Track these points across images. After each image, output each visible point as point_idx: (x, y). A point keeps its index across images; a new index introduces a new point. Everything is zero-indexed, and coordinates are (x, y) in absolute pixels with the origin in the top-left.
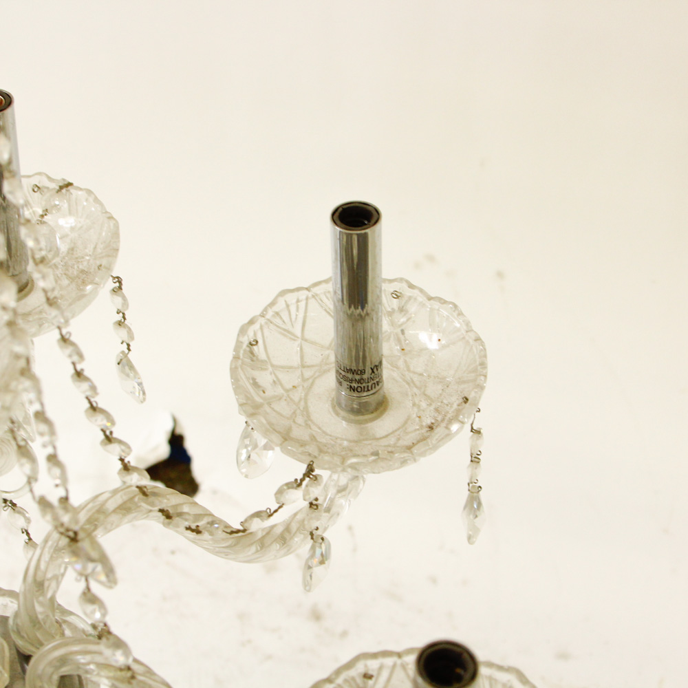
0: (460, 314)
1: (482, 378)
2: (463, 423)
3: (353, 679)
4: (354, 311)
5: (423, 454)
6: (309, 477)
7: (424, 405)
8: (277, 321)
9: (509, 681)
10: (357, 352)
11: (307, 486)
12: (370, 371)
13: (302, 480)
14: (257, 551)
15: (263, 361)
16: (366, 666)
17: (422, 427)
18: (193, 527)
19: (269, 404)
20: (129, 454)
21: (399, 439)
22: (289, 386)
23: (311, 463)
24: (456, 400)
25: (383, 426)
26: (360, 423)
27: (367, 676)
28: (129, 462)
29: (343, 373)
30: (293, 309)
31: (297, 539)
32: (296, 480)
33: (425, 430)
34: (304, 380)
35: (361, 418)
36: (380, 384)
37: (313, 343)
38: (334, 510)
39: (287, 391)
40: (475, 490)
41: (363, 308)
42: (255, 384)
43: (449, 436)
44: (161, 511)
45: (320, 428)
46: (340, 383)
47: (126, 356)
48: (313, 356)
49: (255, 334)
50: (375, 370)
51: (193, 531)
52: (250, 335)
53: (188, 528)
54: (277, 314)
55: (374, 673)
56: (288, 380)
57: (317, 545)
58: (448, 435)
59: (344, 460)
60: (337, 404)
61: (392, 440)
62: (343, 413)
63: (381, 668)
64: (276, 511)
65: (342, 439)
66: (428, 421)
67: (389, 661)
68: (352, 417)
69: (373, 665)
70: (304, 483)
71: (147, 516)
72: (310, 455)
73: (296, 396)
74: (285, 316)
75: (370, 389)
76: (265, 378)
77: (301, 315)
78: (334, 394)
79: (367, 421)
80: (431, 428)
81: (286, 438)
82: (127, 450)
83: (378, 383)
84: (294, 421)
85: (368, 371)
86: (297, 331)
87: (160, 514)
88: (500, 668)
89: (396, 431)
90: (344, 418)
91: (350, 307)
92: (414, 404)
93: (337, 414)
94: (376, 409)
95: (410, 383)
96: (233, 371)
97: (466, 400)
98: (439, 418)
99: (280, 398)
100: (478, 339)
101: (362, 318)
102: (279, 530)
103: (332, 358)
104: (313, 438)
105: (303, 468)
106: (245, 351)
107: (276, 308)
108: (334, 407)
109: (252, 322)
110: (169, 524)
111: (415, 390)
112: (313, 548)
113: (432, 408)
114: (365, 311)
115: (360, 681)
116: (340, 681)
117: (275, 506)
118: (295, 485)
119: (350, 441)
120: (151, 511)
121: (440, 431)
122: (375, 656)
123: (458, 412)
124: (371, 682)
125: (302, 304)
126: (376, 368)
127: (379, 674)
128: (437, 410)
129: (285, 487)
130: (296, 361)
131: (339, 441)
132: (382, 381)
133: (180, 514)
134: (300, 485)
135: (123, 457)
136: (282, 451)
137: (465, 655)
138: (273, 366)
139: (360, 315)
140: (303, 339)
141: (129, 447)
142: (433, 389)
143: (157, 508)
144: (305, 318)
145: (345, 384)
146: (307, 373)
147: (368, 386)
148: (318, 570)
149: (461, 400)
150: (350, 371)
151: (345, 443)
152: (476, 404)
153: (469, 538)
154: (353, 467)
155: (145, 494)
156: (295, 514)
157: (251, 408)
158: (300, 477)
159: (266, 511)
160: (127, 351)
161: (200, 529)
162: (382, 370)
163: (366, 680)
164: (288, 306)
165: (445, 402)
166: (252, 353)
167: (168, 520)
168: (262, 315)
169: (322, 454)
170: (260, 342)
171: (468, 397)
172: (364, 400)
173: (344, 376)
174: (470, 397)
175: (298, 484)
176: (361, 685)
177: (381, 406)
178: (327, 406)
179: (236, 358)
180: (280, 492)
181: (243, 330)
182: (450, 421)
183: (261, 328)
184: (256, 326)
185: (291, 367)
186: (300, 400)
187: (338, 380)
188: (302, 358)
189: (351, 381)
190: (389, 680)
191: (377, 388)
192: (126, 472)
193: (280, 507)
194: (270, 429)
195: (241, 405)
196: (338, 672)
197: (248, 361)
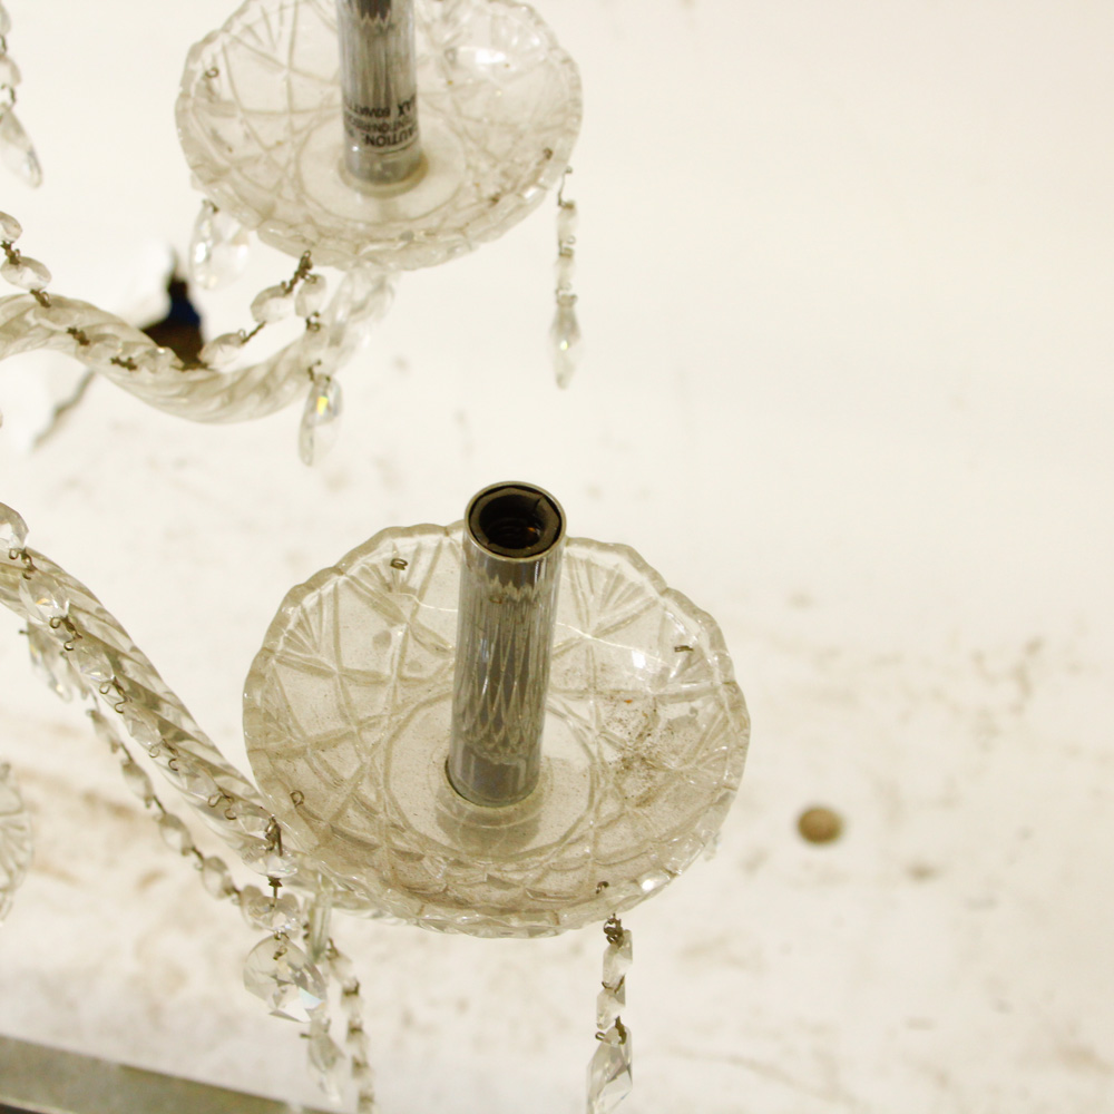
0: (539, 22)
1: (575, 120)
2: (544, 188)
3: (375, 568)
4: (370, 21)
5: (482, 237)
6: (303, 277)
7: (484, 166)
8: (249, 40)
9: (617, 566)
10: (376, 87)
11: (300, 292)
12: (397, 112)
13: (293, 282)
14: (223, 405)
15: (228, 103)
16: (395, 548)
17: (480, 200)
18: (124, 359)
19: (240, 169)
20: (17, 237)
21: (444, 219)
22: (270, 142)
23: (307, 255)
24: (533, 157)
25: (420, 200)
26: (383, 196)
27: (397, 564)
28: (18, 251)
29: (355, 116)
30: (274, 20)
31: (290, 387)
32: (283, 284)
33: (487, 203)
34: (294, 132)
35: (384, 188)
36: (414, 134)
37: (307, 75)
38: (346, 341)
39: (268, 149)
40: (566, 304)
41: (383, 16)
42: (216, 138)
43: (522, 209)
44: (72, 331)
45: (319, 205)
46: (350, 133)
47: (9, 109)
48: (309, 96)
49: (214, 59)
50: (405, 109)
51: (123, 365)
52: (205, 62)
53: (116, 361)
54: (249, 29)
55: (408, 560)
56: (271, 132)
57: (321, 389)
58: (520, 207)
59: (357, 248)
60: (347, 169)
61: (434, 221)
62: (357, 182)
63: (418, 551)
64: (253, 333)
65: (356, 221)
66: (491, 190)
67: (430, 540)
68: (370, 187)
69: (405, 546)
70: (297, 287)
71: (46, 344)
72: (304, 241)
73: (282, 157)
74: (261, 30)
75: (397, 139)
76: (232, 131)
77: (287, 30)
78: (341, 154)
79: (394, 194)
80: (495, 200)
81: (266, 216)
82: (14, 230)
83: (411, 131)
84: (279, 196)
85: (394, 111)
86: (282, 55)
87: (70, 338)
88: (603, 547)
89: (441, 206)
90: (357, 189)
91: (363, 15)
92: (469, 166)
93: (347, 183)
94: (408, 174)
95: (462, 134)
96: (181, 115)
97: (549, 154)
98: (508, 185)
99: (256, 160)
100: (567, 61)
101: (383, 33)
102: (259, 375)
103: (338, 99)
104: (309, 220)
105: (294, 264)
106: (198, 86)
107: (247, 19)
108: (341, 173)
109: (208, 40)
110: (85, 353)
111: (470, 145)
112: (314, 397)
113: (497, 170)
114: (387, 20)
115: (386, 572)
116: (354, 571)
117: (251, 326)
118: (282, 291)
119: (369, 224)
120: (53, 333)
121: (508, 201)
122: (408, 532)
123: (537, 173)
124: (403, 573)
125: (289, 13)
126: (407, 105)
127: (415, 561)
128: (505, 174)
129: (267, 295)
130: (280, 103)
131: (350, 224)
132: (417, 129)
133: (101, 338)
134: (289, 291)
135: (8, 243)
136: (261, 239)
137: (543, 503)
138: (243, 110)
139: (381, 29)
140: (292, 68)
141: (17, 226)
142: (498, 143)
143: (64, 328)
144: (294, 34)
145: (358, 133)
146: (300, 122)
147: (395, 137)
148: (322, 431)
149: (542, 156)
150: (365, 111)
151: (361, 227)
152: (565, 161)
153: (561, 381)
154: (372, 258)
155: (44, 303)
156: (286, 350)
157: (208, 171)
158: (289, 277)
159: (238, 334)
160: (9, 101)
161: (135, 362)
162: (415, 111)
163: (394, 569)
164: (265, 16)
165: (518, 160)
166: (209, 89)
167: (83, 348)
168: (226, 29)
169: (323, 240)
170: (223, 72)
171: (552, 149)
172: (390, 159)
173: (356, 120)
174: (556, 148)
175: (287, 289)
176: (388, 579)
177: (415, 170)
178: (332, 172)
179: (184, 96)
180: (259, 302)
181: (195, 53)
182: (525, 187)
183: (224, 50)
184: (215, 47)
185: (272, 113)
186: (289, 163)
187: (347, 127)
188: (290, 97)
189: (368, 127)
190: (432, 568)
191: (410, 139)
192: (13, 266)
193: (260, 327)
194: (241, 203)
195: (194, 167)
196: (351, 557)
197: (204, 101)
